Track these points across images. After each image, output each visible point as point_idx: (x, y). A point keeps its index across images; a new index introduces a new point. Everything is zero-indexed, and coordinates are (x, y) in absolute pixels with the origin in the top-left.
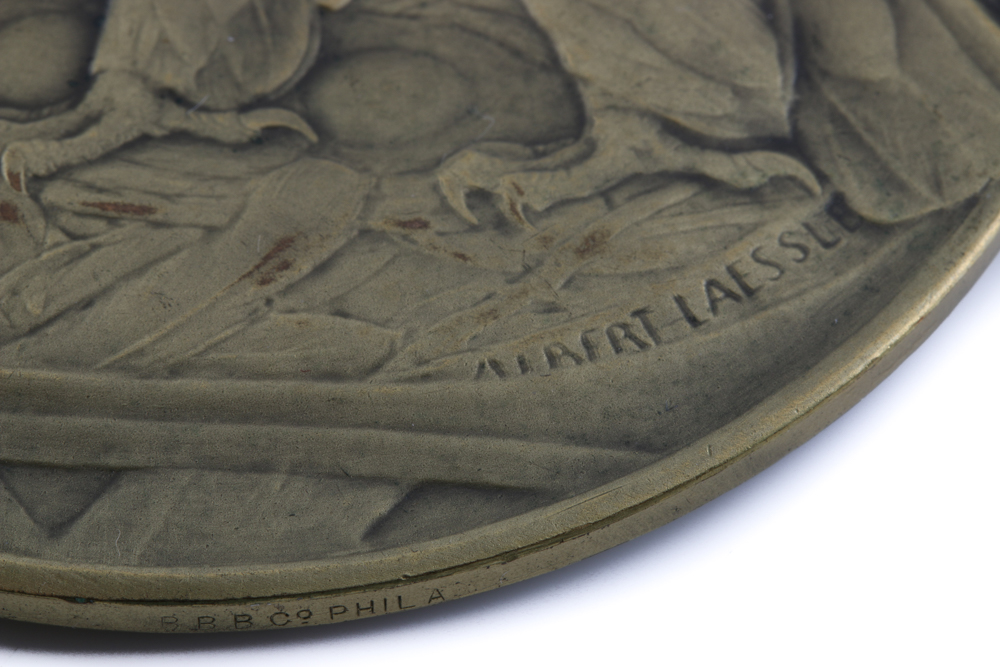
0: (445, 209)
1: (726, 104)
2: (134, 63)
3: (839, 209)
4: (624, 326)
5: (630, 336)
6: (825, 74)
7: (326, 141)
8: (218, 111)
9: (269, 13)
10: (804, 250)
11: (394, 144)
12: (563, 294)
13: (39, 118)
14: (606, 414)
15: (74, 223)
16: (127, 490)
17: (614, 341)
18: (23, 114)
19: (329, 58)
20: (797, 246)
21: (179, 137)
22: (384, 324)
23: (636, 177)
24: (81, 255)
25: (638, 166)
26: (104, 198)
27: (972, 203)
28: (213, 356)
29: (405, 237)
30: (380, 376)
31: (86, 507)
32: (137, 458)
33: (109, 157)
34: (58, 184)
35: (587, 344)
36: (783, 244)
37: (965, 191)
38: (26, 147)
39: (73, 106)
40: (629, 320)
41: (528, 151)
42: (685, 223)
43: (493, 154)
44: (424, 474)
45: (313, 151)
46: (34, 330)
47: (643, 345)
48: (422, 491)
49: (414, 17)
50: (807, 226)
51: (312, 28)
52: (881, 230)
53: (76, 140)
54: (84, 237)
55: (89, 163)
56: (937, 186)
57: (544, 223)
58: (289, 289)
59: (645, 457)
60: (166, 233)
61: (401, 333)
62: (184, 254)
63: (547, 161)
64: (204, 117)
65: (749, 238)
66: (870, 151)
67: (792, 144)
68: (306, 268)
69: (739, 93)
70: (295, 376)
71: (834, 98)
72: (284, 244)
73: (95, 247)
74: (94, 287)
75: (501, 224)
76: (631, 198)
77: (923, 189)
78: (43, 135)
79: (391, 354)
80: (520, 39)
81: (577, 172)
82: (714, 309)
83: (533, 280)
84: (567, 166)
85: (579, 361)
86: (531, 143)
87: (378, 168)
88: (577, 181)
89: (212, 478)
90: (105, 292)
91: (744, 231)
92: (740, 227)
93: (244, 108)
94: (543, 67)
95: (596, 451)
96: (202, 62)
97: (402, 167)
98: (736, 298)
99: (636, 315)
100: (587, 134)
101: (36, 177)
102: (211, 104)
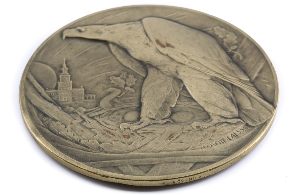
0: (193, 129)
1: (229, 113)
2: (146, 115)
3: (247, 125)
4: (220, 141)
5: (221, 142)
6: (242, 109)
7: (175, 122)
8: (159, 120)
9: (164, 108)
10: (243, 130)
11: (184, 122)
12: (211, 137)
13: (134, 123)
14: (220, 152)
15: (142, 135)
16: (155, 167)
17: (219, 143)
18: (132, 123)
19: (173, 113)
21: (154, 124)
22: (188, 143)
23: (219, 123)
24: (144, 139)
25: (219, 122)
26: (146, 131)
27: (265, 122)
28: (164, 149)
29: (188, 133)
30: (188, 149)
31: (150, 169)
32: (156, 163)
33: (145, 127)
34: (139, 130)
35: (216, 143)
36: (240, 129)
37: (264, 121)
38: (133, 126)
39: (139, 121)
40: (221, 140)
41: (203, 121)
42: (227, 128)
43: (199, 122)
44: (196, 161)
45: (173, 124)
46: (139, 148)
47: (223, 143)
48: (196, 163)
49: (184, 107)
50: (243, 127)
51: (170, 110)
52: (253, 127)
53: (140, 125)
54: (144, 136)
56: (260, 121)
57: (207, 129)
58: (173, 140)
59: (226, 156)
60: (155, 135)
61: (190, 144)
62: (158, 137)
63: (206, 122)
64: (157, 121)
65: (236, 129)
66: (250, 118)
67: (239, 117)
68: (175, 137)
69: (230, 112)
70: (176, 151)
71: (244, 112)
72: (172, 135)
73: (145, 138)
74: (146, 142)
75: (201, 130)
76: (218, 125)
78: (135, 125)
79: (189, 147)
80: (199, 108)
82: (232, 138)
83: (207, 136)
84: (209, 122)
85: (215, 145)
87: (183, 125)
88: (211, 124)
89: (167, 164)
90: (148, 143)
91: (235, 128)
92: (234, 128)
93: (163, 120)
94: (203, 111)
95: (219, 156)
96: (156, 115)
97: (186, 124)
98: (235, 136)
99: (222, 139)
100: (211, 118)
101: (136, 130)
102: (158, 119)
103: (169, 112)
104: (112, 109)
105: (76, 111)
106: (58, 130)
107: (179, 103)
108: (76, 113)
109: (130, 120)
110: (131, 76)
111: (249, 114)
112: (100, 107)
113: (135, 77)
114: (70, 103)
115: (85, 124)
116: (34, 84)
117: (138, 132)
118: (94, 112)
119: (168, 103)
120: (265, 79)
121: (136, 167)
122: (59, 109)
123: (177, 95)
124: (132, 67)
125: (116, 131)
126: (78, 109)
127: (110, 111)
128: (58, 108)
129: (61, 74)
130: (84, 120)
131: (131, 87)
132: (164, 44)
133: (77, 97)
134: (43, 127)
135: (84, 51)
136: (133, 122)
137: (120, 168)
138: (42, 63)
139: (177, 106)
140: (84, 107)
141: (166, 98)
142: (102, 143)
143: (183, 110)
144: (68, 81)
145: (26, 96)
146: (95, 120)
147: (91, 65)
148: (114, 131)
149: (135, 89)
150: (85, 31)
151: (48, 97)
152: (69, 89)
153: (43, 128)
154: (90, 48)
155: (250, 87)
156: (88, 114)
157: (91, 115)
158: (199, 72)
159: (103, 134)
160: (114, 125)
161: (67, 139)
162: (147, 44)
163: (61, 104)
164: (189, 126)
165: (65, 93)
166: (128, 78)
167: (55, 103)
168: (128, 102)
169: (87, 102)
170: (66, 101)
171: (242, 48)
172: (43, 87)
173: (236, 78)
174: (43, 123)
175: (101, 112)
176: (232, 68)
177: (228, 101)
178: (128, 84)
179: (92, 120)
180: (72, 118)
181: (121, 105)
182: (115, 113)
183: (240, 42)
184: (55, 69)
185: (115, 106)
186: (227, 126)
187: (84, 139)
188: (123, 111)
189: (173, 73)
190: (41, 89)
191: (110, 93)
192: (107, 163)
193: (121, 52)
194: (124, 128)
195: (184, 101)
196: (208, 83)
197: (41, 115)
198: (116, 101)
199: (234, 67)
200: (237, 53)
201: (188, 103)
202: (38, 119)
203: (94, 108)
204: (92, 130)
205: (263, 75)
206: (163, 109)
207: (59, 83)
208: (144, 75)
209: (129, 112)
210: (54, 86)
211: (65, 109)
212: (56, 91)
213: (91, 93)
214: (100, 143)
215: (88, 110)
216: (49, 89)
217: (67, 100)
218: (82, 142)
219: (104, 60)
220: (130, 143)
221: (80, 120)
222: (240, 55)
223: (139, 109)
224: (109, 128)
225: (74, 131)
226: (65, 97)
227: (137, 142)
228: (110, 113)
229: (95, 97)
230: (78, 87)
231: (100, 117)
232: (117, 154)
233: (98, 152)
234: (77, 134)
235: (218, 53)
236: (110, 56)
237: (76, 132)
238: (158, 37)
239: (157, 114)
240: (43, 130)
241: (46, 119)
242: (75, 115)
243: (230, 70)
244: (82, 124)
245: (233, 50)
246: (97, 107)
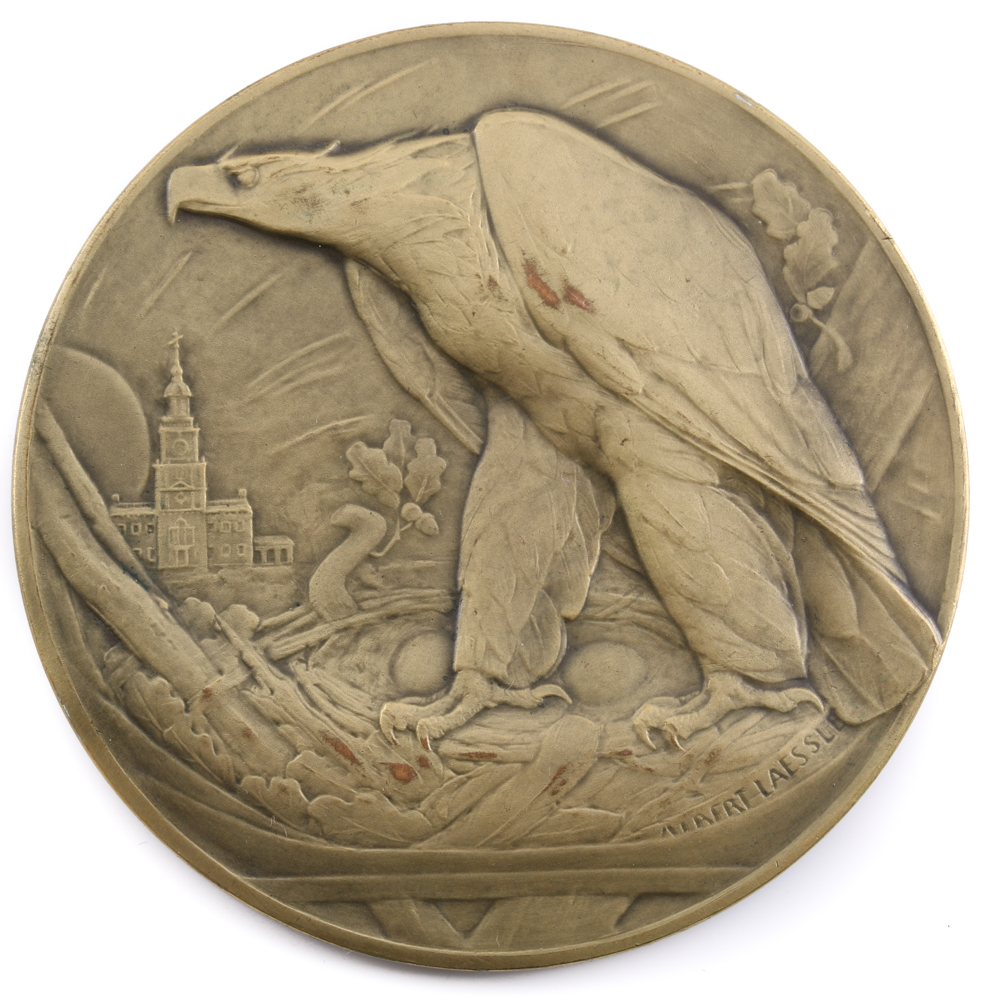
1: (773, 661)
2: (476, 664)
3: (834, 717)
4: (732, 800)
5: (735, 805)
6: (822, 635)
7: (577, 700)
8: (520, 689)
9: (539, 624)
10: (817, 745)
11: (610, 701)
12: (701, 785)
13: (431, 702)
14: (726, 849)
15: (457, 765)
16: (499, 909)
17: (728, 809)
18: (422, 700)
19: (573, 648)
20: (813, 743)
22: (615, 810)
23: (732, 711)
24: (462, 783)
25: (732, 704)
26: (471, 750)
27: (899, 708)
28: (534, 835)
29: (621, 760)
30: (614, 840)
31: (481, 919)
32: (501, 893)
33: (469, 723)
34: (446, 741)
35: (715, 812)
36: (807, 743)
38: (427, 720)
39: (447, 692)
40: (734, 796)
41: (677, 701)
42: (758, 737)
43: (660, 705)
44: (643, 889)
45: (570, 710)
46: (444, 827)
47: (742, 810)
48: (641, 898)
49: (613, 620)
50: (818, 730)
51: (562, 632)
53: (452, 714)
54: (462, 773)
55: (459, 728)
56: (882, 699)
57: (689, 745)
58: (567, 794)
59: (747, 869)
60: (502, 767)
61: (623, 815)
62: (513, 779)
63: (687, 706)
64: (514, 692)
65: (789, 742)
66: (847, 682)
67: (807, 680)
68: (575, 782)
69: (780, 654)
70: (575, 843)
71: (827, 650)
72: (562, 770)
73: (469, 778)
74: (470, 801)
76: (730, 725)
77: (875, 702)
78: (435, 713)
79: (621, 827)
81: (703, 712)
82: (775, 785)
83: (685, 779)
84: (697, 709)
85: (711, 822)
86: (678, 696)
87: (604, 718)
88: (702, 717)
89: (540, 900)
90: (477, 804)
91: (787, 737)
92: (784, 736)
93: (533, 685)
94: (681, 647)
95: (723, 869)
96: (509, 659)
97: (615, 717)
98: (786, 777)
99: (738, 792)
100: (705, 689)
101: (435, 740)
102: (517, 684)
103: (559, 641)
104: (351, 620)
105: (224, 624)
106: (160, 721)
107: (597, 596)
108: (223, 633)
109: (417, 687)
110: (426, 445)
111: (843, 663)
112: (311, 609)
113: (439, 452)
114: (200, 577)
115: (255, 694)
116: (66, 467)
117: (447, 747)
118: (288, 635)
119: (555, 599)
120: (921, 476)
121: (433, 907)
122: (163, 611)
123: (591, 557)
124: (430, 395)
125: (367, 742)
126: (228, 614)
127: (346, 629)
128: (158, 603)
129: (165, 419)
130: (253, 679)
131: (425, 507)
132: (556, 286)
133: (226, 549)
134: (106, 696)
135: (250, 296)
136: (426, 694)
137: (377, 908)
138: (92, 352)
139: (590, 611)
140: (252, 607)
141: (549, 574)
142: (315, 796)
143: (608, 634)
144: (193, 461)
145: (39, 534)
146: (291, 675)
147: (278, 374)
148: (359, 739)
149: (437, 520)
150: (256, 183)
151: (118, 540)
152: (198, 505)
153: (106, 703)
154: (273, 278)
155: (863, 524)
156: (267, 640)
157: (280, 649)
158: (679, 446)
159: (321, 753)
160: (359, 707)
161: (191, 765)
162: (492, 282)
163: (168, 583)
164: (625, 726)
165: (182, 524)
166: (416, 455)
167: (144, 575)
168: (411, 587)
169: (261, 578)
170: (186, 569)
171: (852, 300)
172: (102, 491)
173: (814, 474)
174: (106, 678)
175: (310, 637)
176: (805, 423)
177: (776, 596)
178: (412, 489)
179: (282, 675)
180: (208, 664)
181: (386, 600)
182: (366, 642)
183: (848, 268)
184: (140, 386)
185: (365, 605)
186: (762, 728)
187: (253, 772)
188: (390, 633)
189: (582, 439)
190: (94, 500)
191: (346, 531)
192: (331, 884)
193: (392, 306)
194: (395, 729)
195: (615, 590)
196: (709, 505)
197: (97, 635)
198: (369, 575)
199: (815, 415)
200: (831, 330)
201: (631, 596)
202: (88, 657)
203: (287, 609)
204: (282, 729)
205: (920, 447)
206: (537, 630)
207: (157, 465)
208: (472, 441)
209: (416, 640)
210: (141, 486)
211: (181, 610)
212: (147, 511)
213: (276, 532)
214: (310, 794)
215: (266, 622)
216: (121, 499)
217: (190, 562)
218: (248, 779)
219: (324, 349)
220: (414, 802)
221: (241, 676)
222: (840, 342)
223: (447, 625)
224: (342, 727)
225: (218, 732)
226: (182, 547)
227: (438, 797)
228: (346, 641)
229: (290, 555)
230: (228, 497)
231: (310, 663)
232: (367, 850)
233: (301, 835)
234: (228, 746)
235: (761, 330)
236: (350, 330)
237: (226, 735)
238: (534, 251)
239: (514, 658)
240: (106, 711)
241: (113, 656)
242: (220, 644)
243: (793, 435)
244: (245, 696)
245: (816, 312)
246: (298, 605)
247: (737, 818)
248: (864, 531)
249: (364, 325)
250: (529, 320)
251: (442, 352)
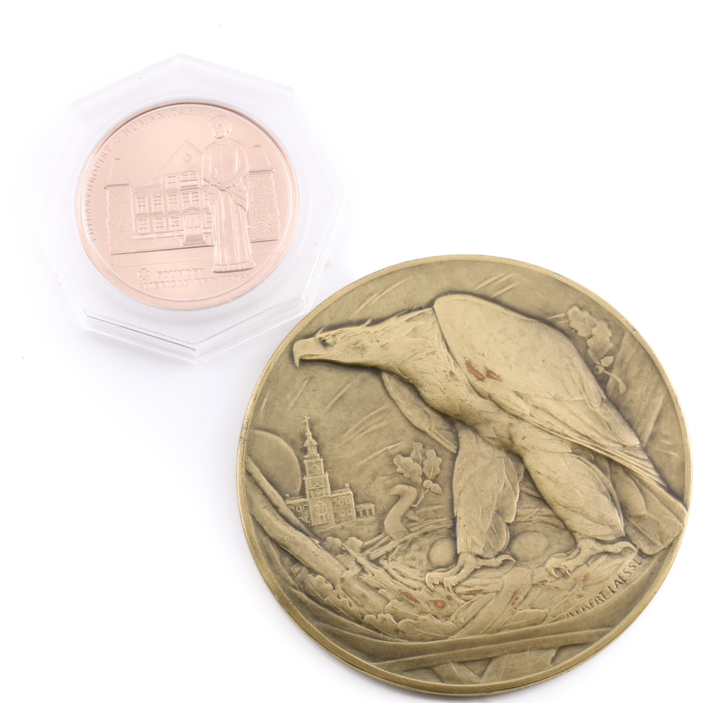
0: (551, 575)
1: (609, 531)
2: (468, 550)
3: (641, 553)
4: (598, 597)
5: (600, 599)
6: (630, 516)
7: (517, 561)
8: (490, 558)
9: (495, 528)
10: (635, 567)
11: (534, 559)
12: (582, 592)
13: (449, 570)
14: (598, 620)
15: (465, 597)
16: (494, 663)
17: (596, 601)
18: (445, 569)
19: (513, 537)
20: (633, 566)
21: (483, 567)
22: (543, 608)
23: (592, 556)
24: (469, 605)
25: (592, 553)
26: (471, 589)
27: (671, 544)
28: (506, 625)
29: (543, 585)
30: (545, 622)
31: (486, 668)
32: (495, 655)
33: (468, 577)
34: (459, 587)
35: (591, 604)
36: (630, 566)
37: (669, 542)
38: (448, 579)
39: (456, 565)
40: (599, 595)
41: (565, 555)
42: (606, 567)
43: (558, 557)
44: (561, 644)
45: (515, 565)
46: (463, 627)
47: (603, 601)
48: (561, 648)
49: (530, 521)
50: (634, 560)
51: (507, 530)
52: (651, 557)
53: (460, 574)
54: (468, 601)
55: (464, 580)
56: (662, 542)
57: (574, 574)
58: (519, 604)
59: (609, 629)
60: (487, 595)
61: (547, 610)
62: (493, 600)
63: (570, 557)
64: (487, 561)
65: (621, 567)
66: (645, 536)
67: (626, 538)
68: (522, 598)
69: (611, 527)
70: (526, 626)
71: (633, 523)
72: (515, 593)
73: (472, 602)
74: (474, 613)
76: (592, 562)
77: (659, 543)
78: (451, 574)
79: (547, 616)
81: (578, 558)
82: (617, 588)
83: (574, 590)
84: (575, 557)
85: (589, 608)
86: (565, 552)
87: (532, 567)
88: (579, 560)
89: (513, 655)
90: (477, 614)
91: (620, 565)
92: (618, 564)
93: (496, 556)
94: (564, 529)
95: (598, 630)
96: (483, 546)
97: (537, 566)
98: (622, 583)
99: (601, 593)
100: (578, 547)
101: (453, 587)
102: (488, 557)
103: (506, 535)
104: (406, 537)
105: (346, 547)
106: (322, 595)
107: (521, 512)
108: (346, 551)
109: (442, 564)
110: (431, 453)
111: (642, 527)
112: (386, 535)
113: (437, 455)
114: (332, 527)
115: (365, 577)
116: (262, 485)
117: (459, 590)
118: (377, 548)
119: (501, 515)
120: (666, 437)
121: (463, 665)
122: (316, 545)
123: (515, 494)
124: (430, 430)
125: (421, 592)
126: (348, 542)
127: (404, 542)
128: (314, 541)
129: (306, 456)
130: (363, 570)
131: (434, 481)
132: (482, 371)
133: (343, 512)
134: (295, 588)
135: (339, 395)
136: (446, 567)
137: (436, 669)
138: (268, 430)
139: (518, 519)
140: (358, 538)
141: (497, 504)
142: (400, 620)
143: (529, 528)
144: (322, 474)
145: (253, 517)
146: (381, 566)
147: (357, 429)
148: (417, 591)
149: (441, 486)
150: (335, 343)
151: (291, 515)
152: (327, 494)
153: (295, 591)
154: (349, 386)
155: (642, 462)
156: (368, 552)
157: (374, 556)
158: (550, 437)
159: (400, 600)
160: (415, 577)
161: (339, 614)
162: (452, 373)
163: (317, 532)
164: (542, 569)
165: (320, 504)
166: (426, 458)
167: (306, 530)
168: (433, 518)
169: (361, 523)
170: (325, 524)
171: (622, 361)
172: (280, 493)
173: (615, 442)
174: (293, 579)
175: (388, 548)
176: (608, 419)
177: (605, 500)
178: (427, 474)
179: (377, 567)
180: (341, 566)
181: (421, 526)
182: (414, 547)
183: (618, 346)
184: (292, 443)
185: (412, 530)
186: (608, 562)
187: (369, 613)
188: (426, 541)
189: (504, 440)
190: (277, 498)
191: (398, 497)
192: (413, 661)
193: (406, 391)
194: (434, 584)
195: (529, 508)
196: (568, 462)
197: (287, 560)
198: (412, 516)
199: (612, 416)
200: (614, 376)
201: (537, 510)
202: (284, 571)
203: (375, 536)
204: (380, 591)
205: (664, 423)
206: (494, 531)
207: (305, 478)
208: (452, 448)
209: (438, 543)
210: (299, 489)
211: (325, 543)
212: (303, 500)
213: (365, 502)
214: (398, 620)
215: (366, 544)
216: (290, 496)
217: (326, 521)
218: (367, 617)
219: (377, 415)
220: (448, 617)
221: (357, 570)
222: (619, 380)
223: (452, 534)
224: (408, 587)
225: (350, 596)
226: (322, 515)
227: (458, 613)
228: (405, 548)
229: (373, 511)
230: (340, 489)
231: (389, 559)
232: (428, 643)
233: (396, 639)
234: (356, 602)
235: (581, 380)
236: (388, 405)
237: (354, 598)
238: (469, 357)
239: (485, 545)
240: (295, 595)
241: (296, 569)
242: (346, 556)
243: (603, 425)
244: (360, 579)
245: (606, 369)
246: (380, 534)
247: (602, 605)
248: (643, 465)
249: (394, 401)
250: (471, 388)
251: (433, 409)
